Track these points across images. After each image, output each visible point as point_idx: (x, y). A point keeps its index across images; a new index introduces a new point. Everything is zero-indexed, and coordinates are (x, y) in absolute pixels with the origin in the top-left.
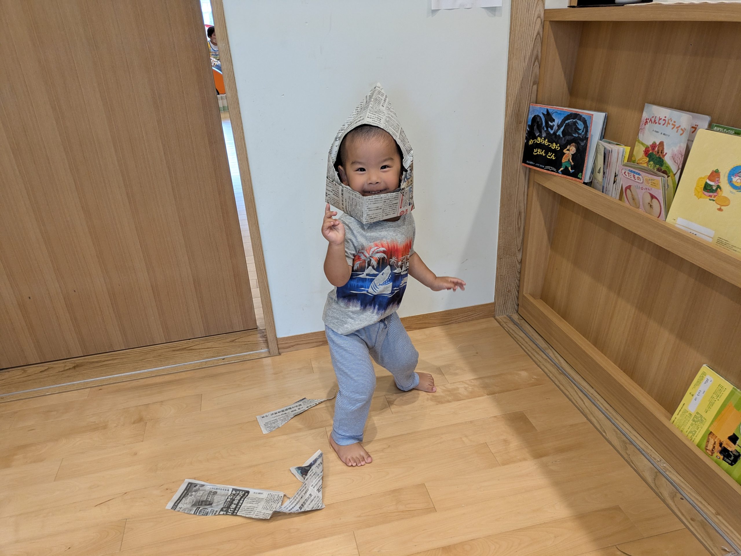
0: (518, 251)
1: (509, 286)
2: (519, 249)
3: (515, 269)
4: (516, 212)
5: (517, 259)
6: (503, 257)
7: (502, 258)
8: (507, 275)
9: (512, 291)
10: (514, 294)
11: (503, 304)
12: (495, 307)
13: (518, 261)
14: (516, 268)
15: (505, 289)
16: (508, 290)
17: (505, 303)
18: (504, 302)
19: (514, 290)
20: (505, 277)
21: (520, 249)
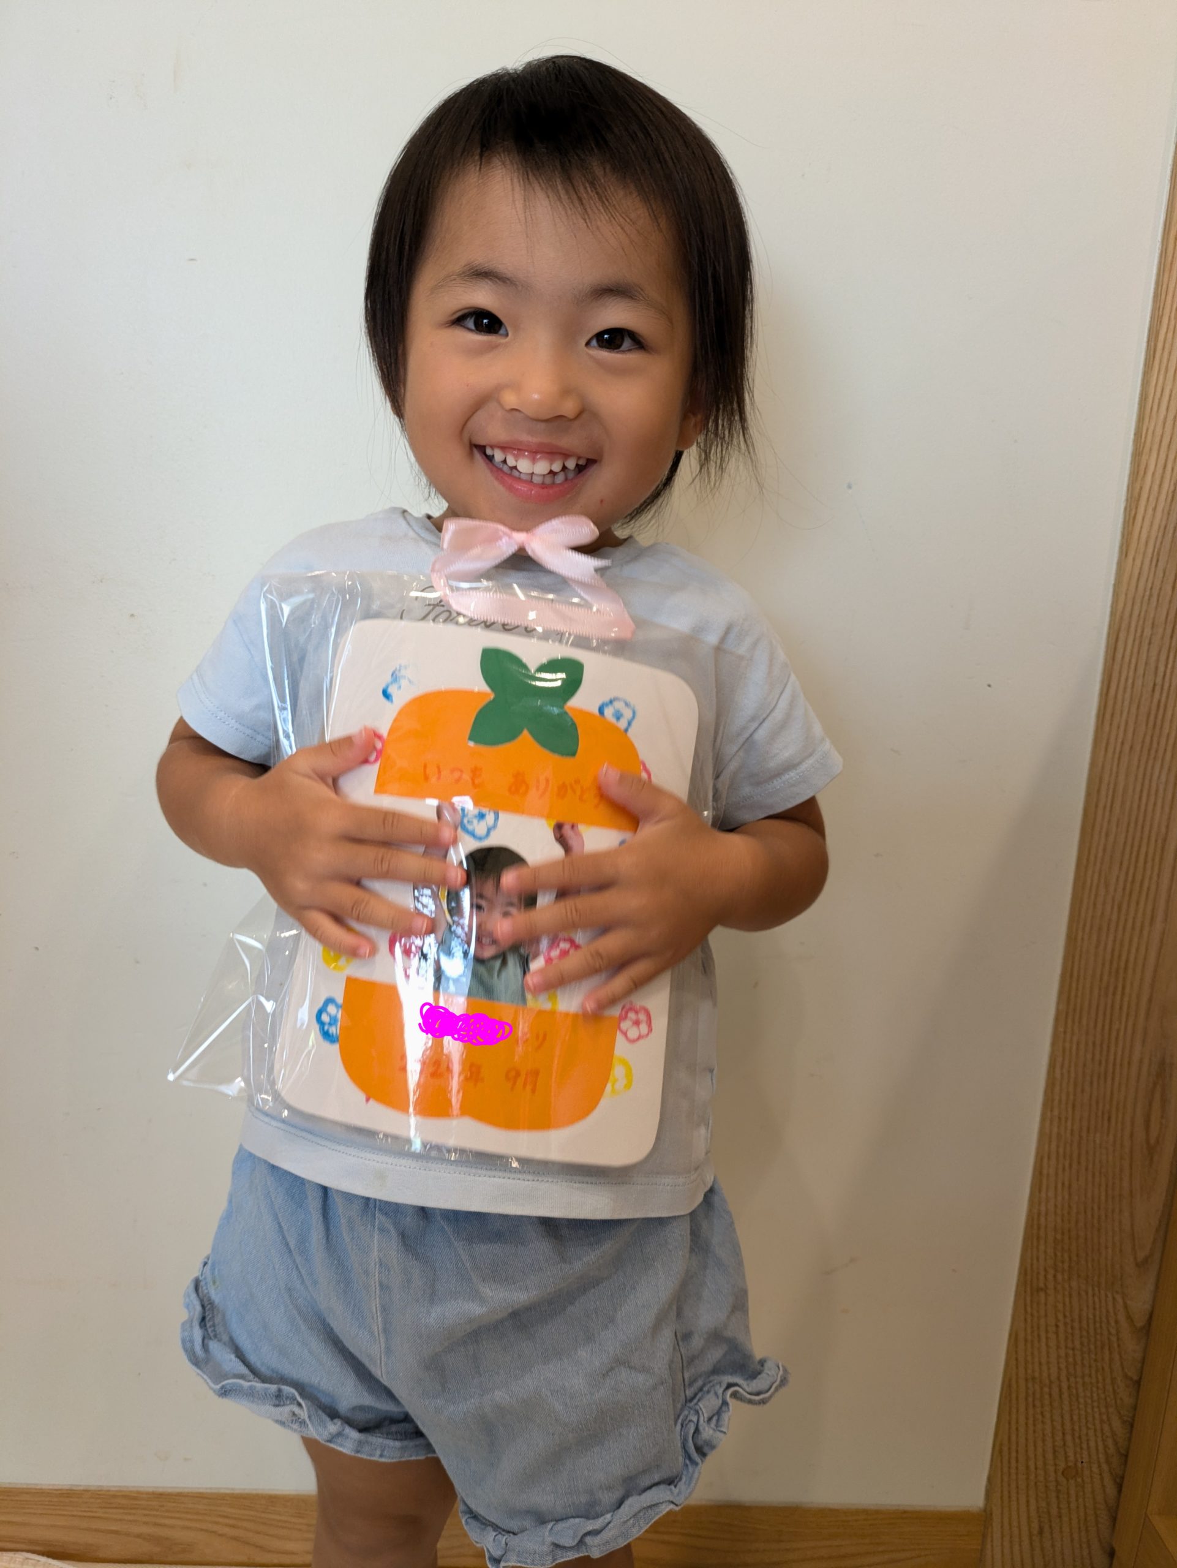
0: (1137, 1265)
1: (1070, 1443)
2: (1141, 1255)
3: (1111, 1360)
4: (1141, 1061)
5: (1126, 1306)
6: (1051, 1285)
7: (1045, 1289)
8: (1065, 1385)
9: (1087, 1473)
10: (1093, 1492)
11: (1031, 1536)
12: (984, 1536)
13: (1129, 1318)
14: (1116, 1357)
15: (1050, 1456)
16: (1062, 1465)
17: (1041, 1532)
18: (1035, 1526)
19: (1095, 1469)
20: (1055, 1390)
21: (1146, 1260)
